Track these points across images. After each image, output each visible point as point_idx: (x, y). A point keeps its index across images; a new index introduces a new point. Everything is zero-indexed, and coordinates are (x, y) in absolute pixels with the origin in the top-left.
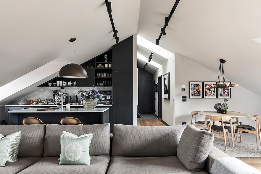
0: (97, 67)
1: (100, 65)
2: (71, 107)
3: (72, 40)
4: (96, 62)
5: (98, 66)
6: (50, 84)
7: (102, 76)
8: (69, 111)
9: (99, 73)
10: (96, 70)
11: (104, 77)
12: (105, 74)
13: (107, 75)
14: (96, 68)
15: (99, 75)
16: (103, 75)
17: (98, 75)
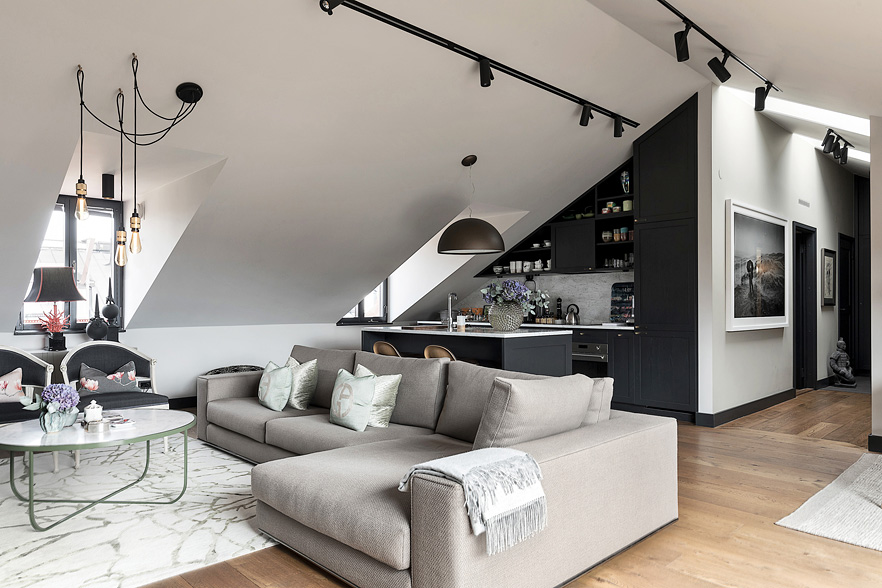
0: (600, 212)
1: (610, 204)
2: (467, 326)
3: (469, 161)
4: (597, 200)
5: (605, 211)
6: (498, 269)
7: (617, 238)
8: (462, 333)
9: (606, 231)
10: (598, 223)
11: (621, 240)
12: (623, 230)
13: (627, 235)
14: (598, 217)
15: (606, 235)
16: (619, 235)
17: (603, 236)
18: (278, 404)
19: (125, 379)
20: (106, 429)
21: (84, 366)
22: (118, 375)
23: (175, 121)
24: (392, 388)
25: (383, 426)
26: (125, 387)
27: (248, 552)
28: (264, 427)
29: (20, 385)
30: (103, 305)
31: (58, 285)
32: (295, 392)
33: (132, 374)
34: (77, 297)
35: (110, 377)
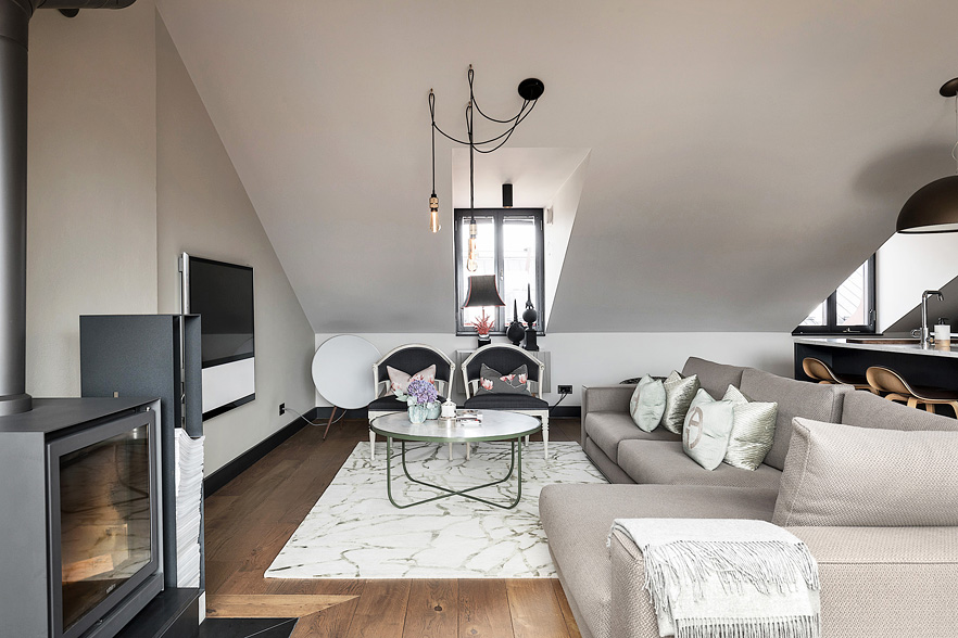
18: (647, 423)
19: (516, 380)
20: (454, 426)
21: (484, 368)
22: (510, 377)
23: (518, 120)
24: (763, 420)
25: (748, 468)
26: (515, 389)
27: (531, 576)
28: (616, 446)
29: (433, 379)
30: (522, 310)
31: (485, 292)
32: (671, 412)
33: (523, 377)
34: (499, 303)
35: (502, 379)
